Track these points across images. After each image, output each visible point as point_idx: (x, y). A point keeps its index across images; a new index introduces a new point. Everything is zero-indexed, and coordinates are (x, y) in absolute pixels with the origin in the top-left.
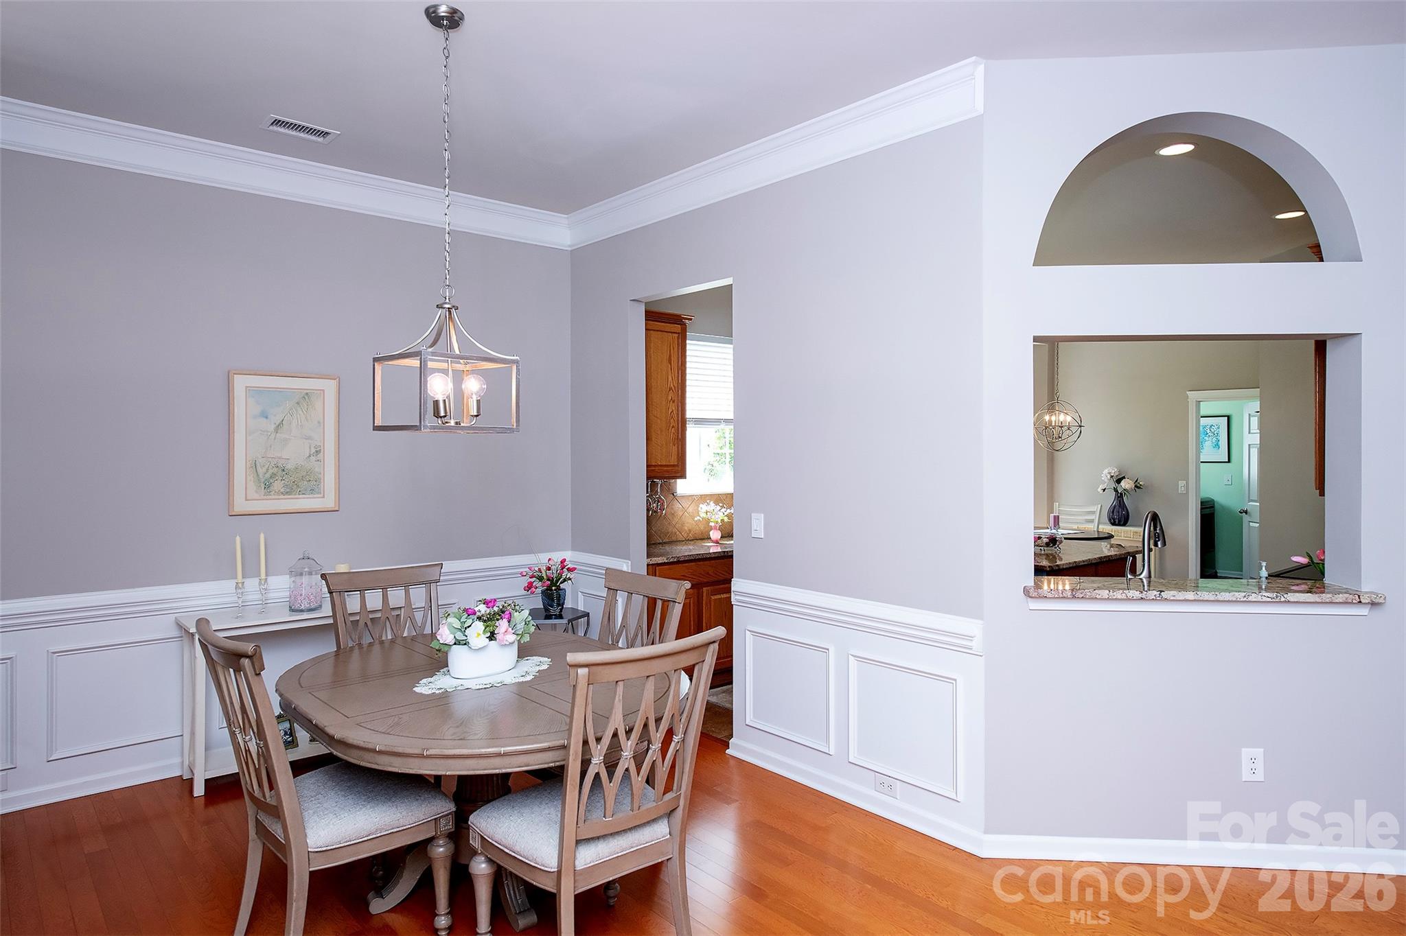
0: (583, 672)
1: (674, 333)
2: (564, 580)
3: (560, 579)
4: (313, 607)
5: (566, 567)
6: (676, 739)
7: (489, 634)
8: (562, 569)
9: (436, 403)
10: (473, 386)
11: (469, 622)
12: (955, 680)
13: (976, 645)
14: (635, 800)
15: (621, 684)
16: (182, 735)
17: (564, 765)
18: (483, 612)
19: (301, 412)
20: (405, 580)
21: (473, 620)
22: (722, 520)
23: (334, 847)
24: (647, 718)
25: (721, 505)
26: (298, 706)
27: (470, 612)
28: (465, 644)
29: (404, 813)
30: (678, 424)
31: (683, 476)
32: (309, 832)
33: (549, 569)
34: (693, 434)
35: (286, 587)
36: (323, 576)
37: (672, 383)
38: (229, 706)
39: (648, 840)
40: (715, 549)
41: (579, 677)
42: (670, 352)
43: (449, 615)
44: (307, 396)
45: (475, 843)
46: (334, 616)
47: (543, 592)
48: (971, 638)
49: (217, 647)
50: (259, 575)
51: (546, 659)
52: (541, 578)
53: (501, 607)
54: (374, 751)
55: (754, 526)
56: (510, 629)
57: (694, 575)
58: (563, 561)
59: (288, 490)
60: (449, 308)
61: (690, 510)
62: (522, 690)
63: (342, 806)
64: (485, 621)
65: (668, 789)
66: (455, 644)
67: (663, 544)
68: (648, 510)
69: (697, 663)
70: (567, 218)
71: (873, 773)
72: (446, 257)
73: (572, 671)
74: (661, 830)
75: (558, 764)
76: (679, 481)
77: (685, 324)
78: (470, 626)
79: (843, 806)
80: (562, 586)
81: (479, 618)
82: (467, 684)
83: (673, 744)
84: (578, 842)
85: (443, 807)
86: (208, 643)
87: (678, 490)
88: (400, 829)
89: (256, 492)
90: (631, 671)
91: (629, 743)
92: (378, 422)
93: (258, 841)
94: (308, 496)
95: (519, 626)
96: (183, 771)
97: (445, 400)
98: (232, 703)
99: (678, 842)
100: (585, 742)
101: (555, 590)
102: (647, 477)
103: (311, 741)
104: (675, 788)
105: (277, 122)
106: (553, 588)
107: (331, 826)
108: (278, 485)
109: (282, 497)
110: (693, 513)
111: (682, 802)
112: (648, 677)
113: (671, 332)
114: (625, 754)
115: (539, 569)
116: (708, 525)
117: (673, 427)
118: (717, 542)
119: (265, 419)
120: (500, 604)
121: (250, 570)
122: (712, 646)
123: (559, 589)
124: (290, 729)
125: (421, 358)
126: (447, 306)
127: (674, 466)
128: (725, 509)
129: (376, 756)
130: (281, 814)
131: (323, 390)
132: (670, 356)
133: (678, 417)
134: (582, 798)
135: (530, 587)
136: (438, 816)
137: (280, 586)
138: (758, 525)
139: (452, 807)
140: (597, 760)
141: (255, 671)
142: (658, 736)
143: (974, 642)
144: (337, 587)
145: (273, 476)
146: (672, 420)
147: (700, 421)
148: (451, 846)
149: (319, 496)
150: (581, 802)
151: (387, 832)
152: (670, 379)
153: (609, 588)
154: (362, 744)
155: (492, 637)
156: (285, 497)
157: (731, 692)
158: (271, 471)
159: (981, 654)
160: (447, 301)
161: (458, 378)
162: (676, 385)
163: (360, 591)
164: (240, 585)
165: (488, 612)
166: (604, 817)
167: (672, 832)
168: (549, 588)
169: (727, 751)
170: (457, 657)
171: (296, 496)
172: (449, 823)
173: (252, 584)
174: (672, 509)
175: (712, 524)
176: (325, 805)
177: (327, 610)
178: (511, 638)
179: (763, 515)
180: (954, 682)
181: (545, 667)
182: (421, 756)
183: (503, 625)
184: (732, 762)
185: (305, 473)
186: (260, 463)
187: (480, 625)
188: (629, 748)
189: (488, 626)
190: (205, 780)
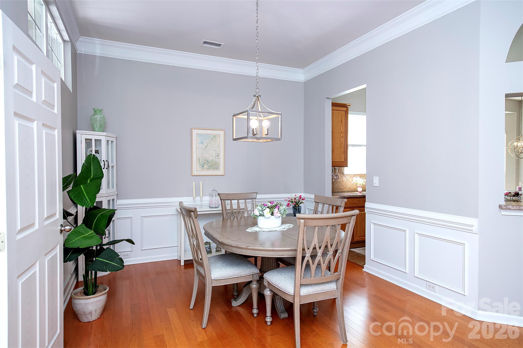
0: (302, 221)
1: (343, 111)
2: (301, 203)
3: (299, 202)
4: (216, 207)
5: (302, 198)
6: (339, 252)
7: (271, 213)
8: (300, 199)
9: (253, 129)
10: (266, 124)
11: (264, 208)
12: (464, 244)
13: (475, 229)
14: (322, 273)
15: (317, 227)
16: (178, 246)
17: (296, 257)
18: (269, 205)
19: (213, 142)
20: (245, 197)
21: (266, 208)
22: (363, 184)
23: (220, 279)
24: (327, 242)
25: (362, 178)
26: (209, 232)
27: (265, 205)
28: (263, 216)
29: (242, 271)
30: (345, 146)
31: (347, 166)
32: (212, 273)
33: (295, 199)
34: (351, 151)
35: (208, 200)
36: (219, 194)
37: (343, 130)
38: (188, 229)
39: (328, 289)
40: (358, 194)
41: (301, 222)
42: (342, 118)
43: (258, 206)
44: (215, 136)
45: (266, 284)
46: (222, 210)
47: (293, 207)
48: (472, 226)
49: (184, 209)
50: (200, 196)
51: (292, 225)
52: (292, 202)
53: (276, 204)
54: (231, 246)
55: (374, 182)
56: (279, 212)
57: (350, 203)
58: (300, 196)
59: (209, 168)
60: (258, 96)
61: (350, 180)
62: (283, 233)
63: (222, 266)
64: (270, 208)
65: (336, 270)
66: (260, 216)
67: (339, 192)
68: (332, 179)
69: (347, 223)
70: (303, 70)
71: (425, 282)
72: (257, 78)
73: (298, 220)
74: (333, 286)
75: (294, 256)
76: (345, 168)
77: (348, 108)
78: (265, 210)
79: (412, 294)
80: (300, 205)
81: (268, 207)
82: (264, 230)
83: (338, 254)
84: (301, 285)
85: (255, 271)
86: (182, 208)
87: (345, 172)
88: (241, 276)
89: (199, 168)
90: (321, 223)
91: (320, 250)
92: (234, 138)
93: (197, 276)
94: (215, 170)
95: (282, 211)
96: (178, 258)
97: (256, 128)
98: (189, 228)
99: (340, 292)
100: (304, 250)
101: (298, 206)
102: (332, 166)
103: (216, 252)
104: (338, 271)
105: (205, 42)
106: (297, 206)
107: (219, 272)
108: (206, 166)
109: (207, 170)
110: (351, 181)
111: (341, 277)
112: (327, 226)
113: (342, 111)
114: (318, 254)
115: (292, 199)
116: (357, 186)
117: (343, 147)
118: (360, 192)
119: (202, 144)
120: (275, 203)
121: (198, 194)
122: (353, 217)
123: (299, 206)
124: (209, 247)
125: (248, 113)
126: (257, 95)
127: (343, 162)
128: (364, 179)
129: (232, 248)
130: (203, 265)
131: (220, 135)
132: (342, 120)
133: (345, 144)
134: (302, 269)
135: (288, 205)
136: (253, 273)
137: (206, 199)
138: (376, 181)
139: (258, 271)
140: (308, 255)
141: (195, 217)
142: (332, 249)
143: (473, 228)
144: (223, 198)
145: (204, 163)
146: (342, 145)
147: (353, 145)
148: (258, 285)
149: (218, 170)
150: (302, 270)
151: (236, 277)
152: (342, 128)
153: (315, 202)
154: (228, 244)
155: (272, 214)
156: (208, 170)
157: (365, 249)
158: (204, 162)
159: (477, 233)
160: (257, 93)
161: (261, 121)
162: (344, 131)
163: (230, 200)
164: (194, 198)
165: (271, 205)
166: (311, 277)
167: (338, 287)
168: (295, 206)
169: (363, 270)
170: (261, 220)
171: (211, 170)
172: (257, 277)
173: (198, 199)
174: (343, 179)
175: (358, 185)
176: (217, 265)
177: (220, 208)
178: (280, 215)
179: (378, 177)
180: (464, 245)
181: (291, 227)
182: (247, 249)
183: (276, 210)
184: (365, 273)
185: (214, 163)
186: (200, 159)
187: (268, 210)
188: (320, 252)
189: (271, 210)
190: (184, 260)
